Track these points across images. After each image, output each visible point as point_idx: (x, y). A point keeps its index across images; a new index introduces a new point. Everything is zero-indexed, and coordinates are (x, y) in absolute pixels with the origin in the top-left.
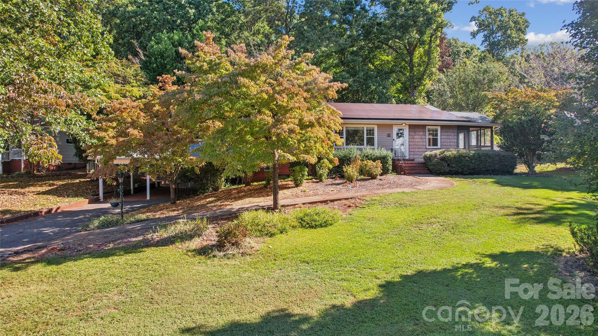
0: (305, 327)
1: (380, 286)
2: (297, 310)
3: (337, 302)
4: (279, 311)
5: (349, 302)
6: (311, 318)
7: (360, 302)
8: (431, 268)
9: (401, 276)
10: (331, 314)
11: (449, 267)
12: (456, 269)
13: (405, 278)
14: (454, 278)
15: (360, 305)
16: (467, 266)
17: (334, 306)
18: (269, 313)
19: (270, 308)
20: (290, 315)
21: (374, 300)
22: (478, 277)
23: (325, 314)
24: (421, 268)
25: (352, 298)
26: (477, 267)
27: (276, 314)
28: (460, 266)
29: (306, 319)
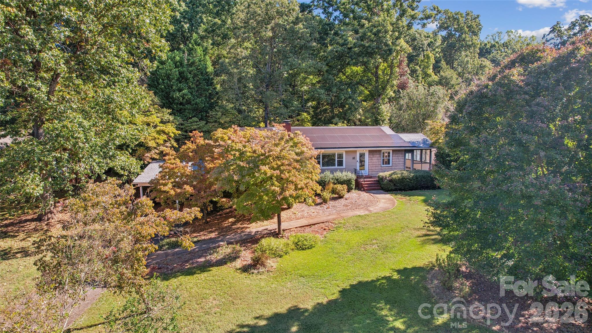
0: (306, 314)
1: (340, 292)
2: (301, 306)
3: (320, 301)
4: (293, 307)
5: (325, 301)
6: (308, 310)
7: (330, 301)
8: (366, 280)
9: (351, 285)
10: (317, 308)
11: (375, 279)
12: (378, 280)
13: (352, 286)
14: (375, 286)
15: (330, 302)
16: (384, 278)
17: (318, 304)
18: (290, 308)
19: (290, 306)
20: (299, 309)
21: (336, 299)
22: (387, 285)
23: (315, 308)
24: (361, 279)
25: (326, 299)
26: (388, 279)
27: (293, 308)
28: (380, 278)
29: (306, 310)
